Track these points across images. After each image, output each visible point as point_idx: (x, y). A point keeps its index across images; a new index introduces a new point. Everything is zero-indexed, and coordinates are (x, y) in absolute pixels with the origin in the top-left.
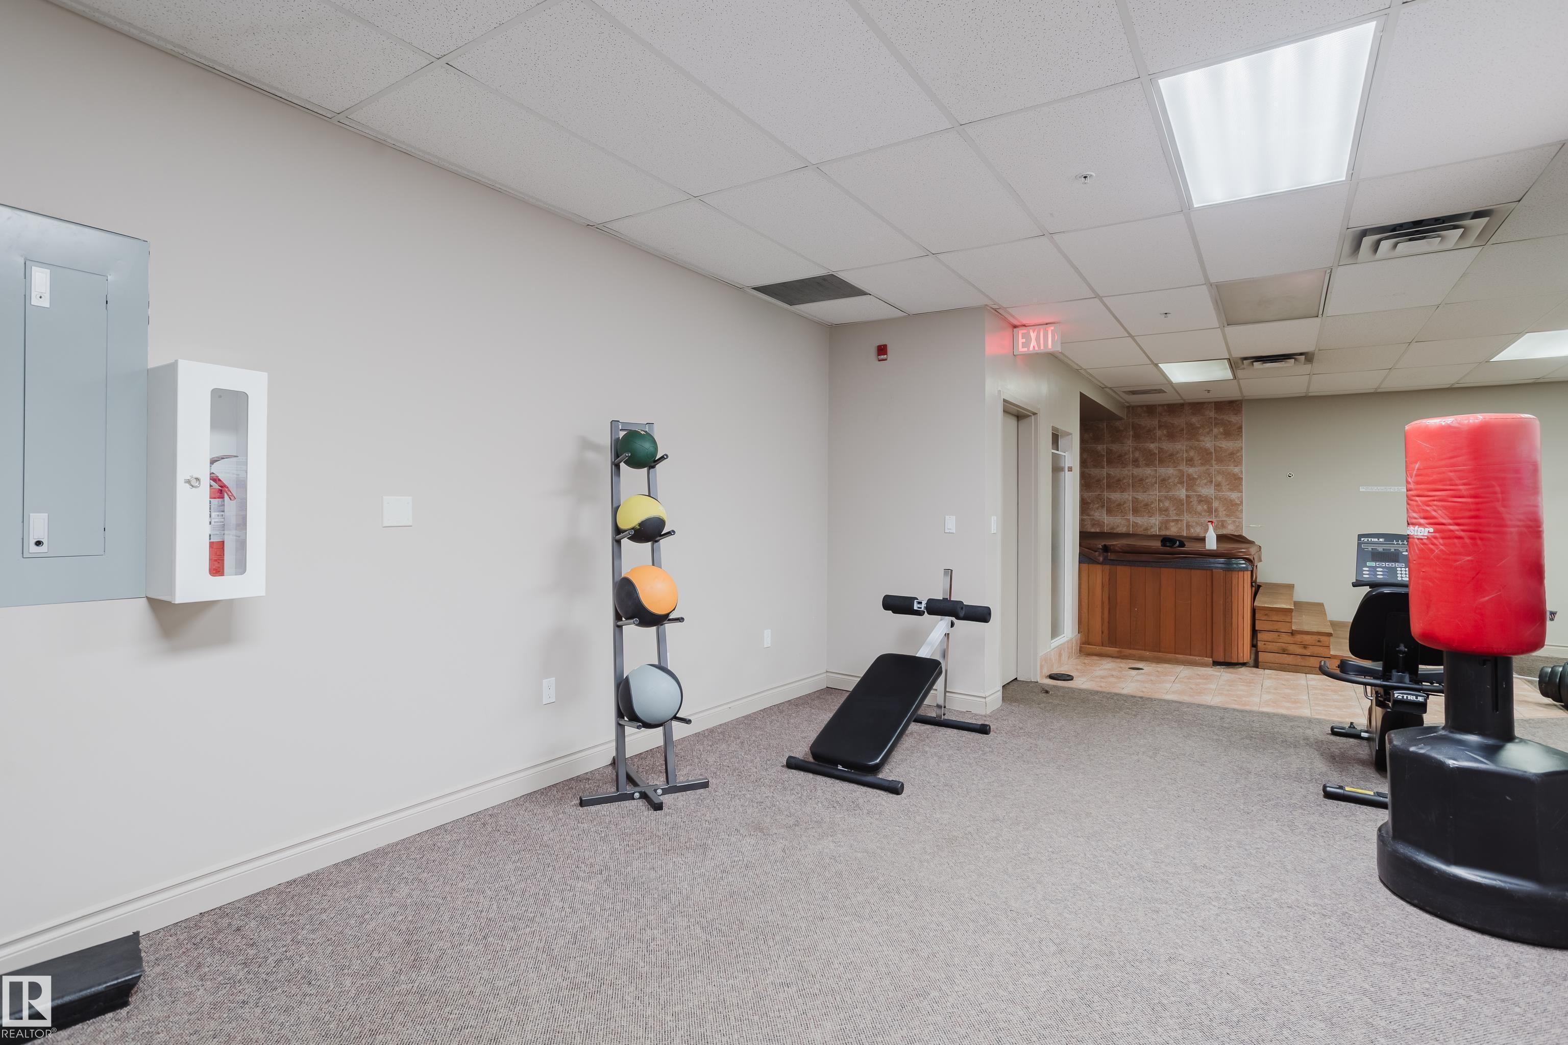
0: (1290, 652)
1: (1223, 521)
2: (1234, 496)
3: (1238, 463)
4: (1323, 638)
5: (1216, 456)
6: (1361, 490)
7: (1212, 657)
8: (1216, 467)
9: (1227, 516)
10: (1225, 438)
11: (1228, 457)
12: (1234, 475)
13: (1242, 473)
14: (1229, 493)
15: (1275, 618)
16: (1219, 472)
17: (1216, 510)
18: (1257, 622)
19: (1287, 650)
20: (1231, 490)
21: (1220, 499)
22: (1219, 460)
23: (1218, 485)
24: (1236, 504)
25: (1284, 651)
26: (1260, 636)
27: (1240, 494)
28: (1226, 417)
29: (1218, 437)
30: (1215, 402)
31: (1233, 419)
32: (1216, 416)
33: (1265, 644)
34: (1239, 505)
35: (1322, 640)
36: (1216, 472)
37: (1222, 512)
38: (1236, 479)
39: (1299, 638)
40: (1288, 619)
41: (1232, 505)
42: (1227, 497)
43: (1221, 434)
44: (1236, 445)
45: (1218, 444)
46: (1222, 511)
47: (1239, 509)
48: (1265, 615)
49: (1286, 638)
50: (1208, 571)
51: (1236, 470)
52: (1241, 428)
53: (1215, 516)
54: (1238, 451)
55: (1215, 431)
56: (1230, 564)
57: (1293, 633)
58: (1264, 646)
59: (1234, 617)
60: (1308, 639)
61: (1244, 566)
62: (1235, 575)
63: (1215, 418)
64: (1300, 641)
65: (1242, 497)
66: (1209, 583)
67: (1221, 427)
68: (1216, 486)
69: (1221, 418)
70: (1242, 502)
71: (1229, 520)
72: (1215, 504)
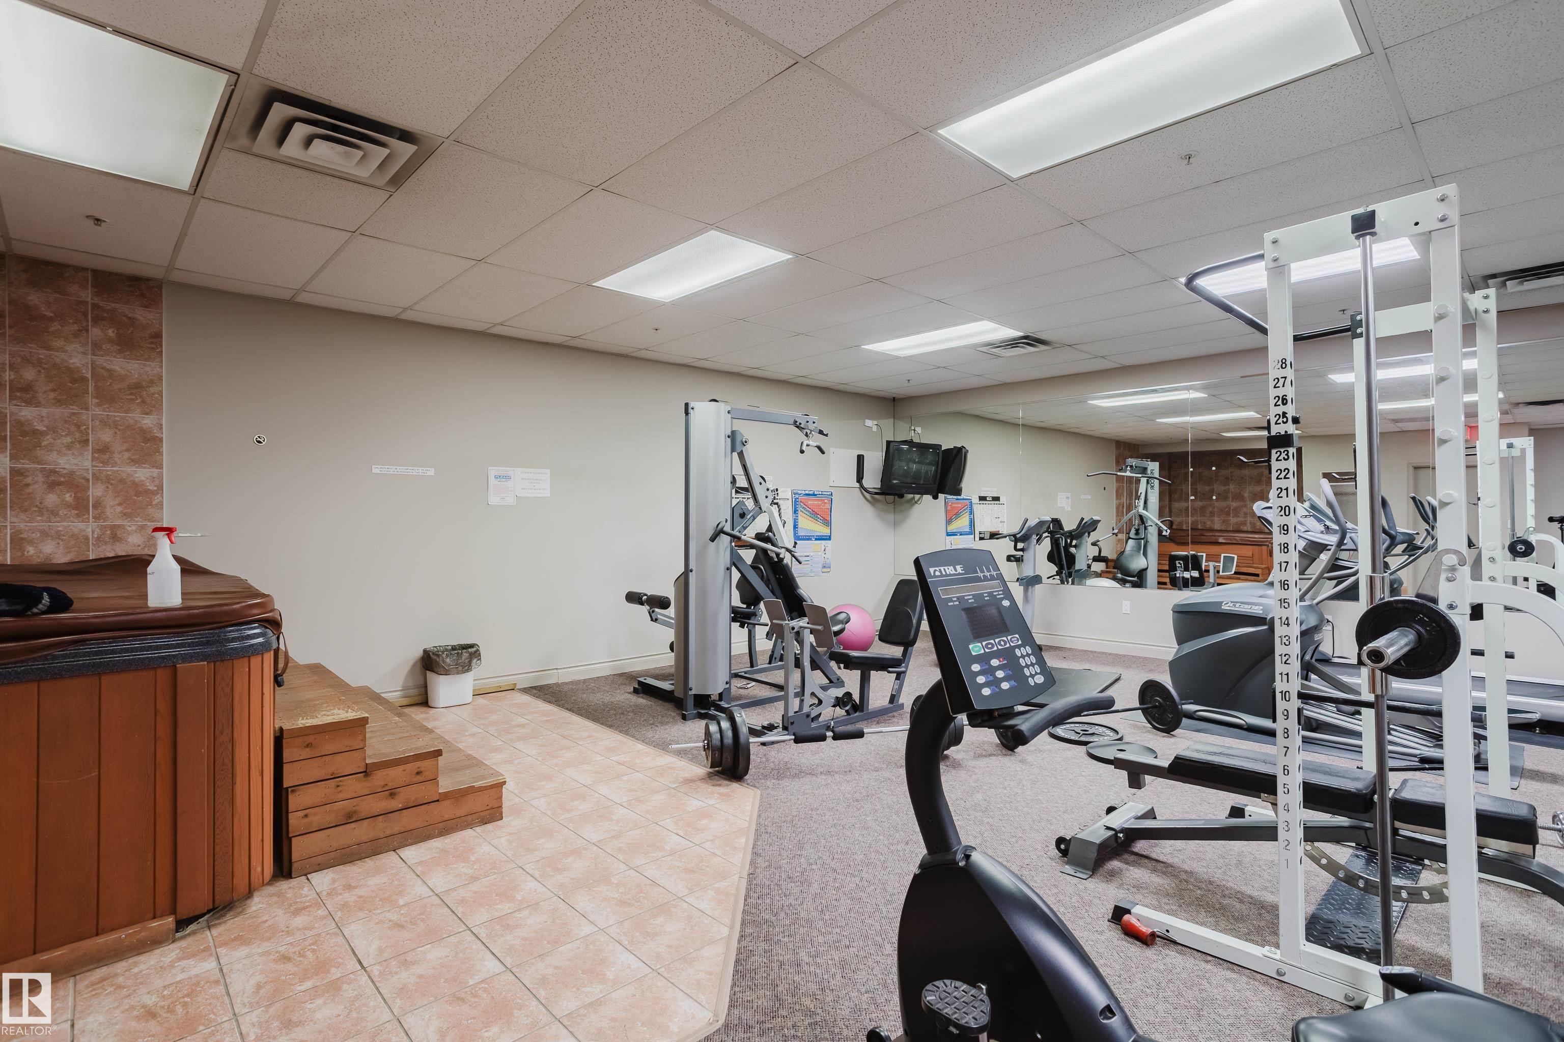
0: (363, 815)
1: (114, 528)
2: (142, 474)
3: (152, 406)
4: (425, 764)
5: (97, 388)
6: (374, 471)
7: (173, 912)
8: (98, 411)
9: (125, 515)
10: (120, 352)
11: (129, 392)
12: (143, 431)
13: (161, 428)
14: (129, 469)
15: (329, 748)
16: (104, 423)
17: (98, 504)
18: (286, 769)
19: (355, 812)
20: (134, 462)
21: (108, 480)
22: (106, 397)
23: (103, 451)
24: (148, 492)
25: (350, 818)
26: (294, 801)
27: (155, 472)
28: (122, 308)
29: (104, 346)
30: (95, 272)
31: (141, 315)
32: (96, 300)
33: (306, 816)
34: (154, 493)
35: (422, 769)
36: (98, 423)
37: (113, 509)
38: (146, 440)
39: (379, 778)
40: (356, 744)
41: (138, 494)
42: (124, 475)
43: (111, 341)
44: (147, 369)
45: (101, 361)
46: (112, 507)
47: (156, 501)
48: (307, 746)
49: (353, 786)
50: (159, 671)
51: (148, 422)
52: (158, 336)
53: (94, 517)
54: (152, 382)
55: (95, 332)
56: (220, 642)
57: (367, 772)
58: (306, 820)
59: (238, 779)
60: (396, 775)
61: (260, 640)
62: (241, 666)
63: (95, 306)
64: (383, 784)
65: (160, 477)
66: (163, 706)
67: (110, 328)
68: (95, 451)
69: (109, 307)
70: (160, 488)
71: (130, 526)
72: (95, 491)
